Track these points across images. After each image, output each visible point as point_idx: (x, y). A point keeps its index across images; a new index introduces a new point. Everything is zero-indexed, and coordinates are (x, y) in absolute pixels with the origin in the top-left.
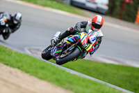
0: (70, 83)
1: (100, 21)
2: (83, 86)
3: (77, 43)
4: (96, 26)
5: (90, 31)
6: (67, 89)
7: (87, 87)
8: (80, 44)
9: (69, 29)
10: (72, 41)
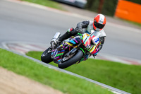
0: (48, 78)
1: (103, 20)
2: (61, 81)
3: (80, 44)
4: (98, 26)
5: (93, 31)
6: (45, 84)
7: (65, 82)
8: (83, 46)
9: (69, 30)
10: (74, 43)
